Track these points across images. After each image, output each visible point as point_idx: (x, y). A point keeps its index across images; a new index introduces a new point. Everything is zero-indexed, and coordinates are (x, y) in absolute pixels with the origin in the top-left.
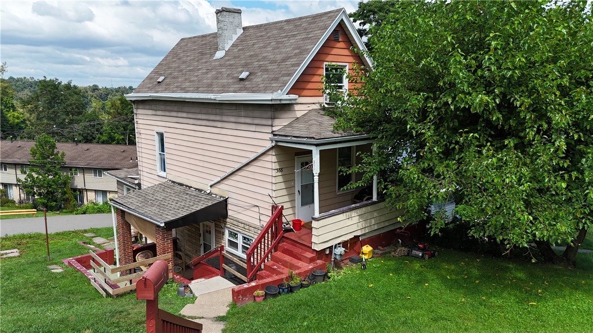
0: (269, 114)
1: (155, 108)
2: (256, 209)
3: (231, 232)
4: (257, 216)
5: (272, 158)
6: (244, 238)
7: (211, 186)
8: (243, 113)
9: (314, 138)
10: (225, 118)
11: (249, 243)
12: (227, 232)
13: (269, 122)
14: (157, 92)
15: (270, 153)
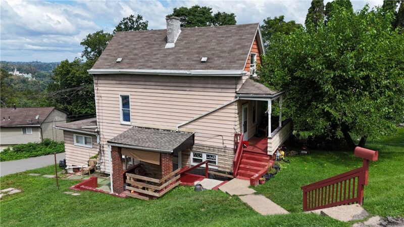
0: (234, 82)
1: (120, 79)
2: (221, 137)
3: (196, 153)
4: (221, 141)
5: (235, 107)
6: (208, 156)
7: (179, 127)
8: (210, 82)
9: (270, 94)
10: (193, 85)
11: (212, 158)
12: (192, 154)
13: (234, 87)
14: (122, 68)
15: (234, 104)
